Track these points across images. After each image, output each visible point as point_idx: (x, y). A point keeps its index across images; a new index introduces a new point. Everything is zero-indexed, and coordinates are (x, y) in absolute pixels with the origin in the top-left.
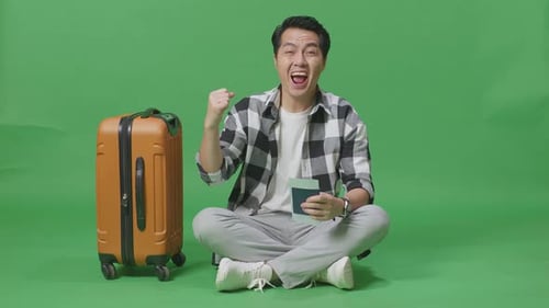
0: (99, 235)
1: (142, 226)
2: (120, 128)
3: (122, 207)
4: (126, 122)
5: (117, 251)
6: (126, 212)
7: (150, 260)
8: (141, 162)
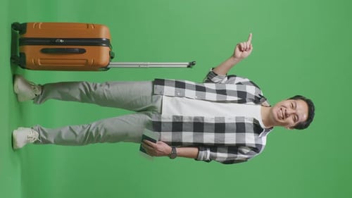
0: (38, 24)
1: (44, 51)
2: (104, 39)
3: (56, 39)
4: (108, 43)
5: (28, 35)
6: (52, 41)
7: (23, 55)
8: (83, 51)
